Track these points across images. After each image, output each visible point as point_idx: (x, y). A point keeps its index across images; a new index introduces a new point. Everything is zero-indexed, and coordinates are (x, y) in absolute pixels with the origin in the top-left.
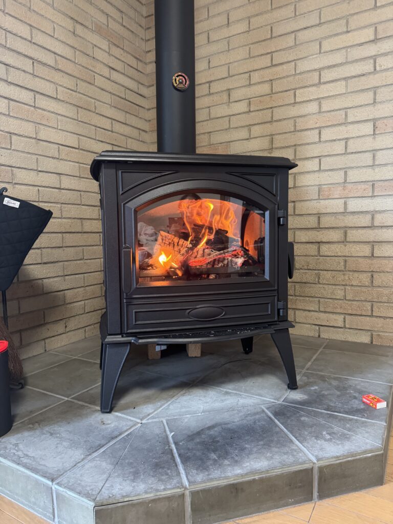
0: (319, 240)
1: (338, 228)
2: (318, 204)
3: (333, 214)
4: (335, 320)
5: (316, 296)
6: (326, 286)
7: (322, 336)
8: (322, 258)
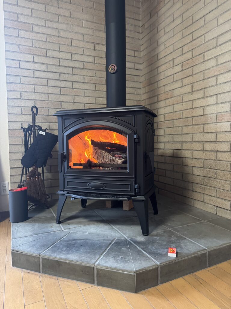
0: (216, 150)
1: (227, 142)
2: (216, 125)
3: (225, 132)
4: (225, 204)
5: (215, 187)
6: (220, 181)
7: (218, 214)
8: (218, 161)
